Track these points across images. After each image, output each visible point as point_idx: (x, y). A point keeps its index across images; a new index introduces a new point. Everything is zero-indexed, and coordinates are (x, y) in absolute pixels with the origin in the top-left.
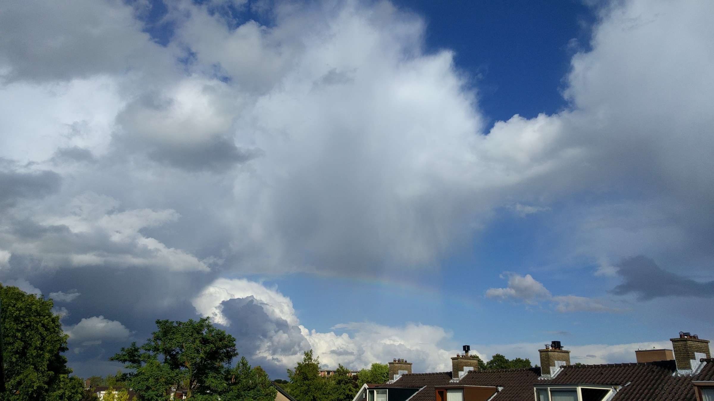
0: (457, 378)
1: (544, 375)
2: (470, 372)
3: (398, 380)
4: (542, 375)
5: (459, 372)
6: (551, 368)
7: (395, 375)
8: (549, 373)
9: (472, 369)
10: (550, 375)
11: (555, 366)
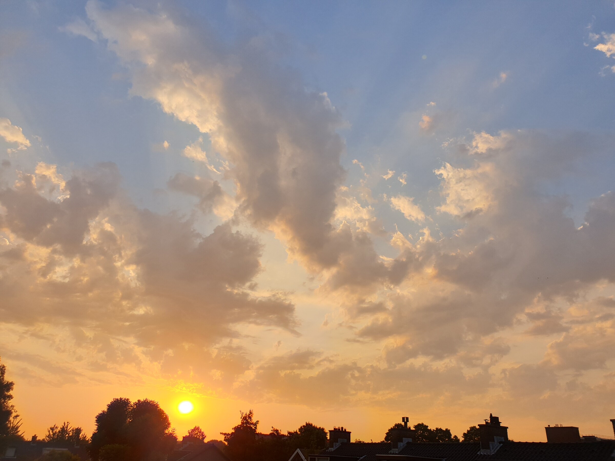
0: (396, 449)
1: (484, 450)
2: (408, 443)
3: (337, 449)
4: (482, 450)
5: (398, 443)
6: (490, 442)
7: (334, 444)
8: (488, 448)
9: (410, 440)
10: (489, 450)
11: (494, 441)
